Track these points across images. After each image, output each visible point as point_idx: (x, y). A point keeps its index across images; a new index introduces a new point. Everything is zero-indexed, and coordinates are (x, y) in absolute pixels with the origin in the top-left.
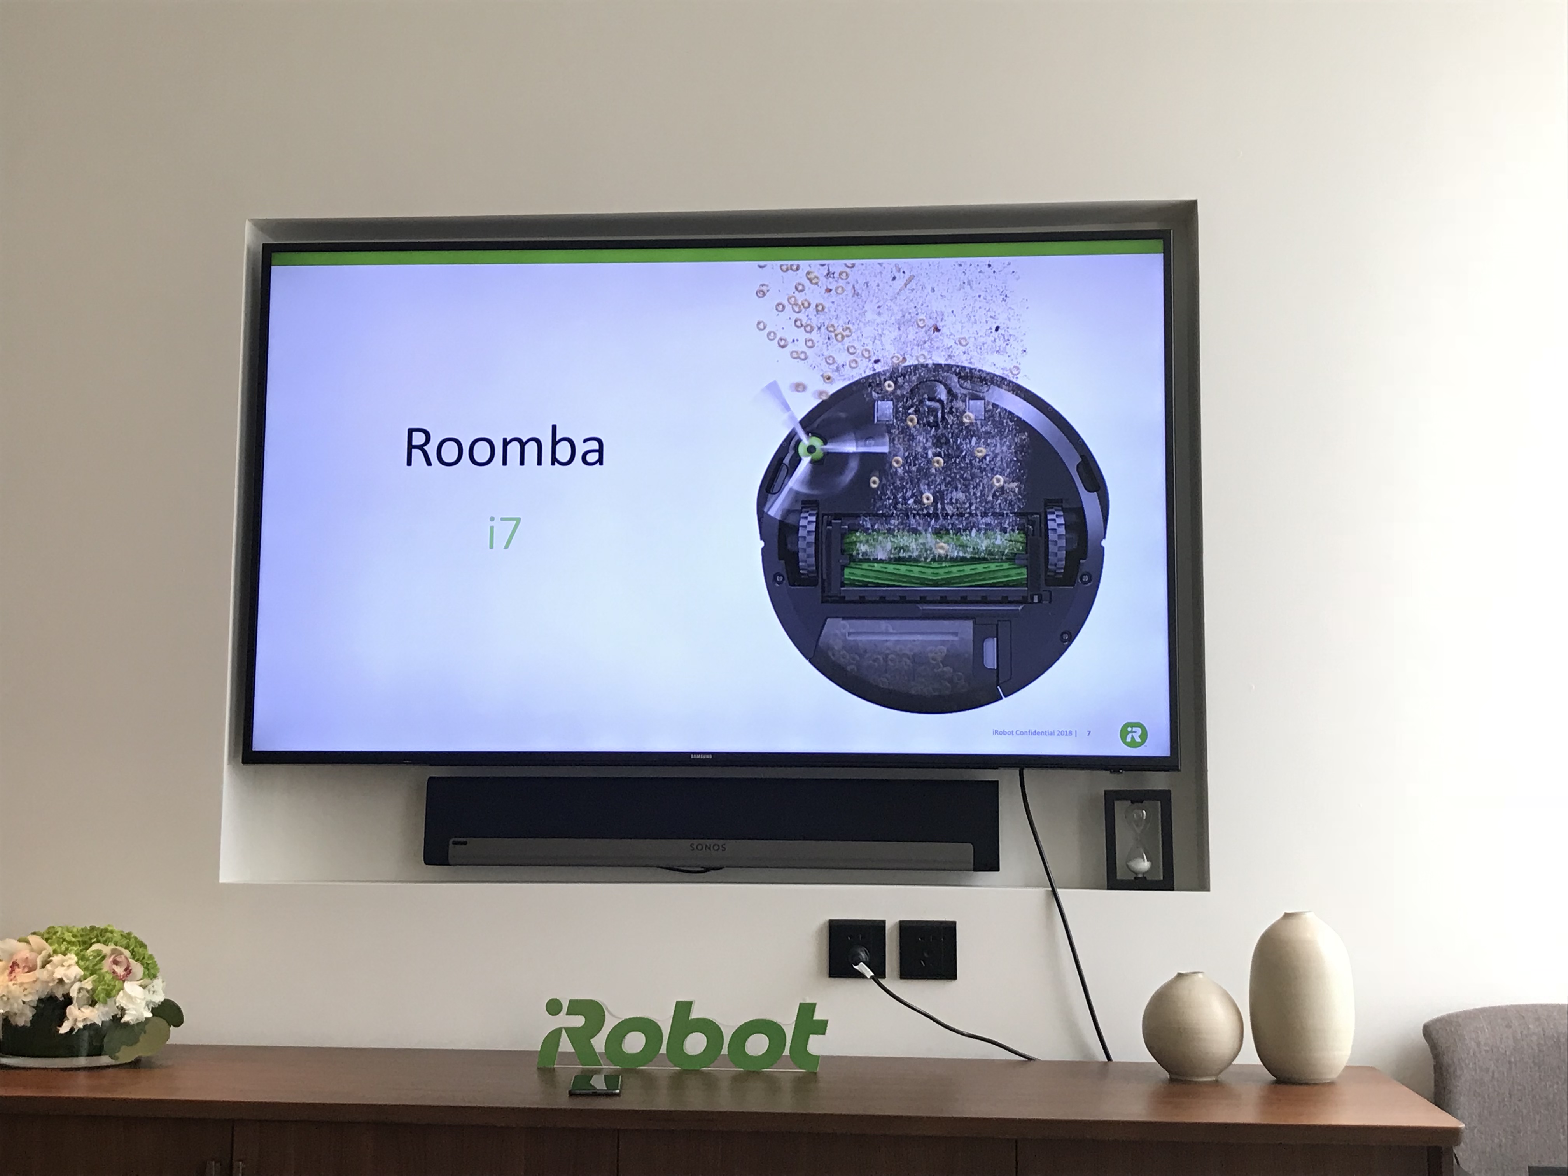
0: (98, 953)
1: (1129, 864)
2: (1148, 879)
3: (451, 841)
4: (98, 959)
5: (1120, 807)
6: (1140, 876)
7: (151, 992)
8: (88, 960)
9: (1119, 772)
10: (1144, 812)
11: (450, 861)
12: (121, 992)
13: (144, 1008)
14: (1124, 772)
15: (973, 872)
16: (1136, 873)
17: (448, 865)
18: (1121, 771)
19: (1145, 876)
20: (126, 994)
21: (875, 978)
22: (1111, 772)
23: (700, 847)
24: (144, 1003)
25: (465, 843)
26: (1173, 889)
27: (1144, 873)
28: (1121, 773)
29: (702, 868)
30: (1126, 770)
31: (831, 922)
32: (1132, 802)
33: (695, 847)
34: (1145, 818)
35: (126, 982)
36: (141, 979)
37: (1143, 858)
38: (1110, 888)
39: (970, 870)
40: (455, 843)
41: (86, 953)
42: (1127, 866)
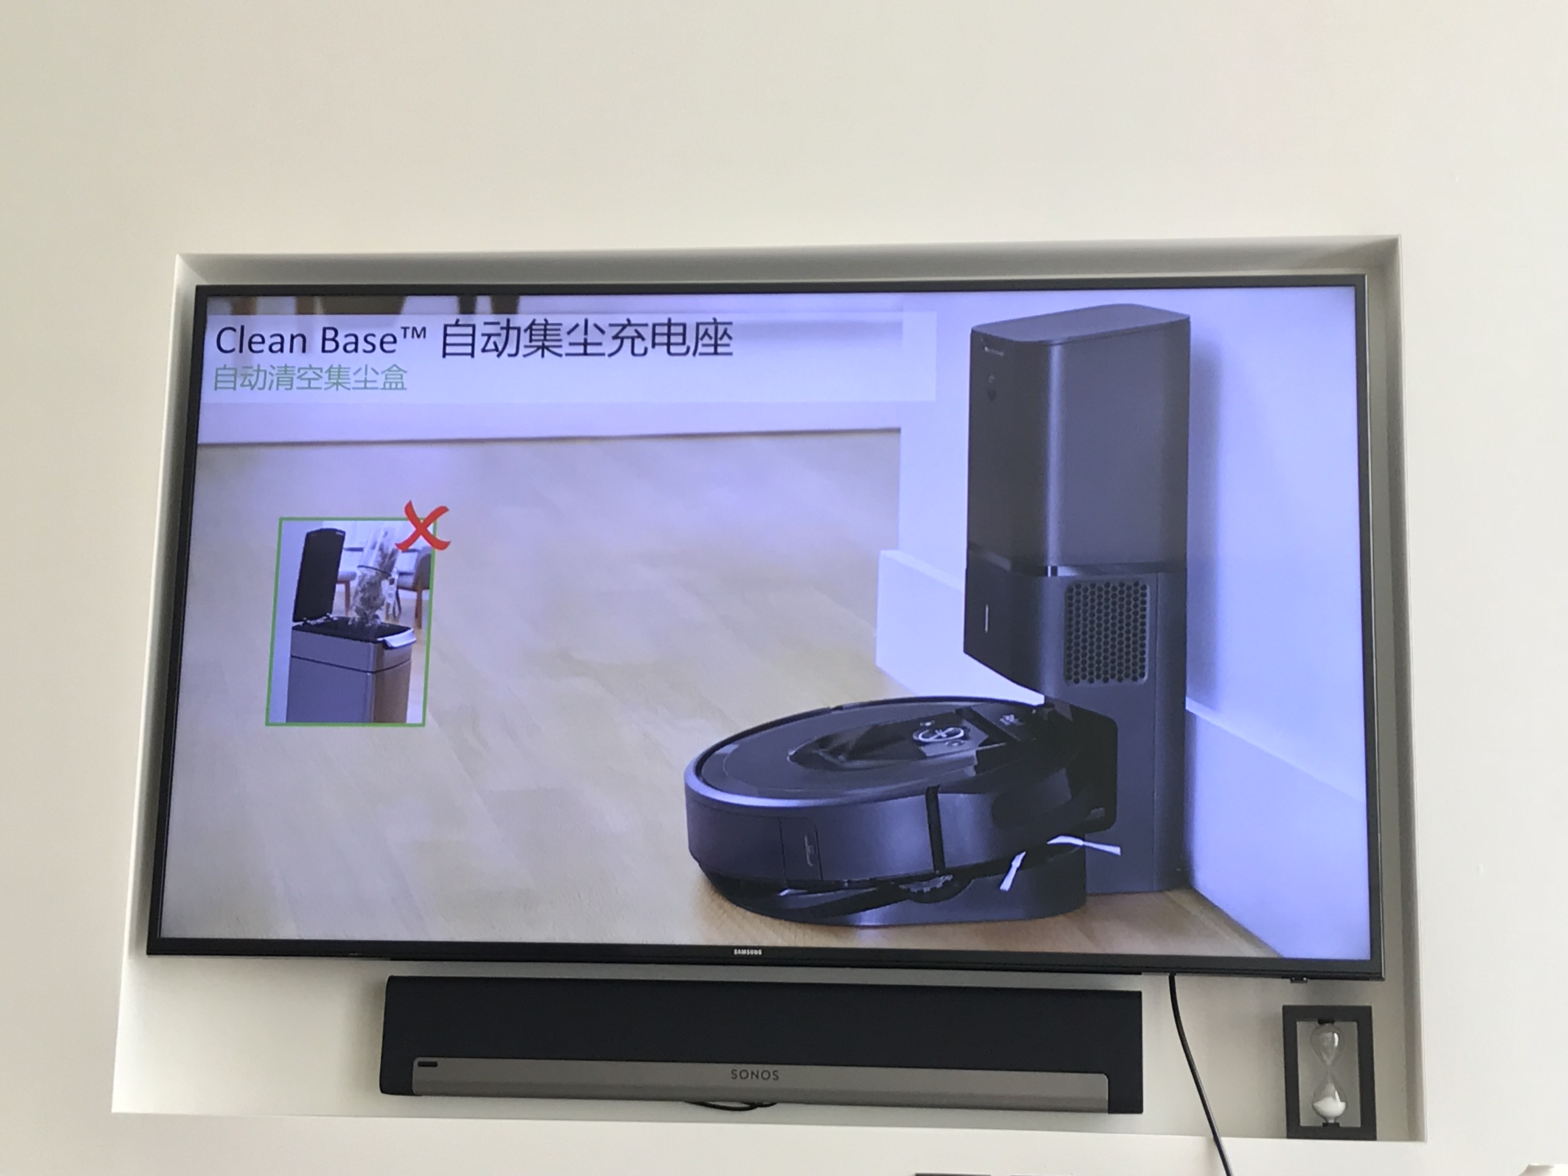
1: (1315, 1104)
2: (1341, 1125)
3: (416, 1063)
5: (1303, 1029)
6: (1331, 1121)
9: (1302, 980)
10: (1336, 1036)
11: (415, 1089)
14: (1310, 981)
15: (1107, 1114)
16: (1325, 1118)
17: (412, 1093)
18: (1305, 979)
19: (1337, 1121)
22: (1292, 981)
23: (744, 1075)
25: (435, 1065)
26: (1373, 1139)
27: (1336, 1118)
28: (1306, 982)
29: (745, 1103)
30: (1312, 978)
32: (1321, 1023)
33: (738, 1073)
34: (1336, 1044)
37: (1334, 1097)
38: (1289, 1137)
39: (1104, 1112)
40: (421, 1064)
42: (1313, 1107)
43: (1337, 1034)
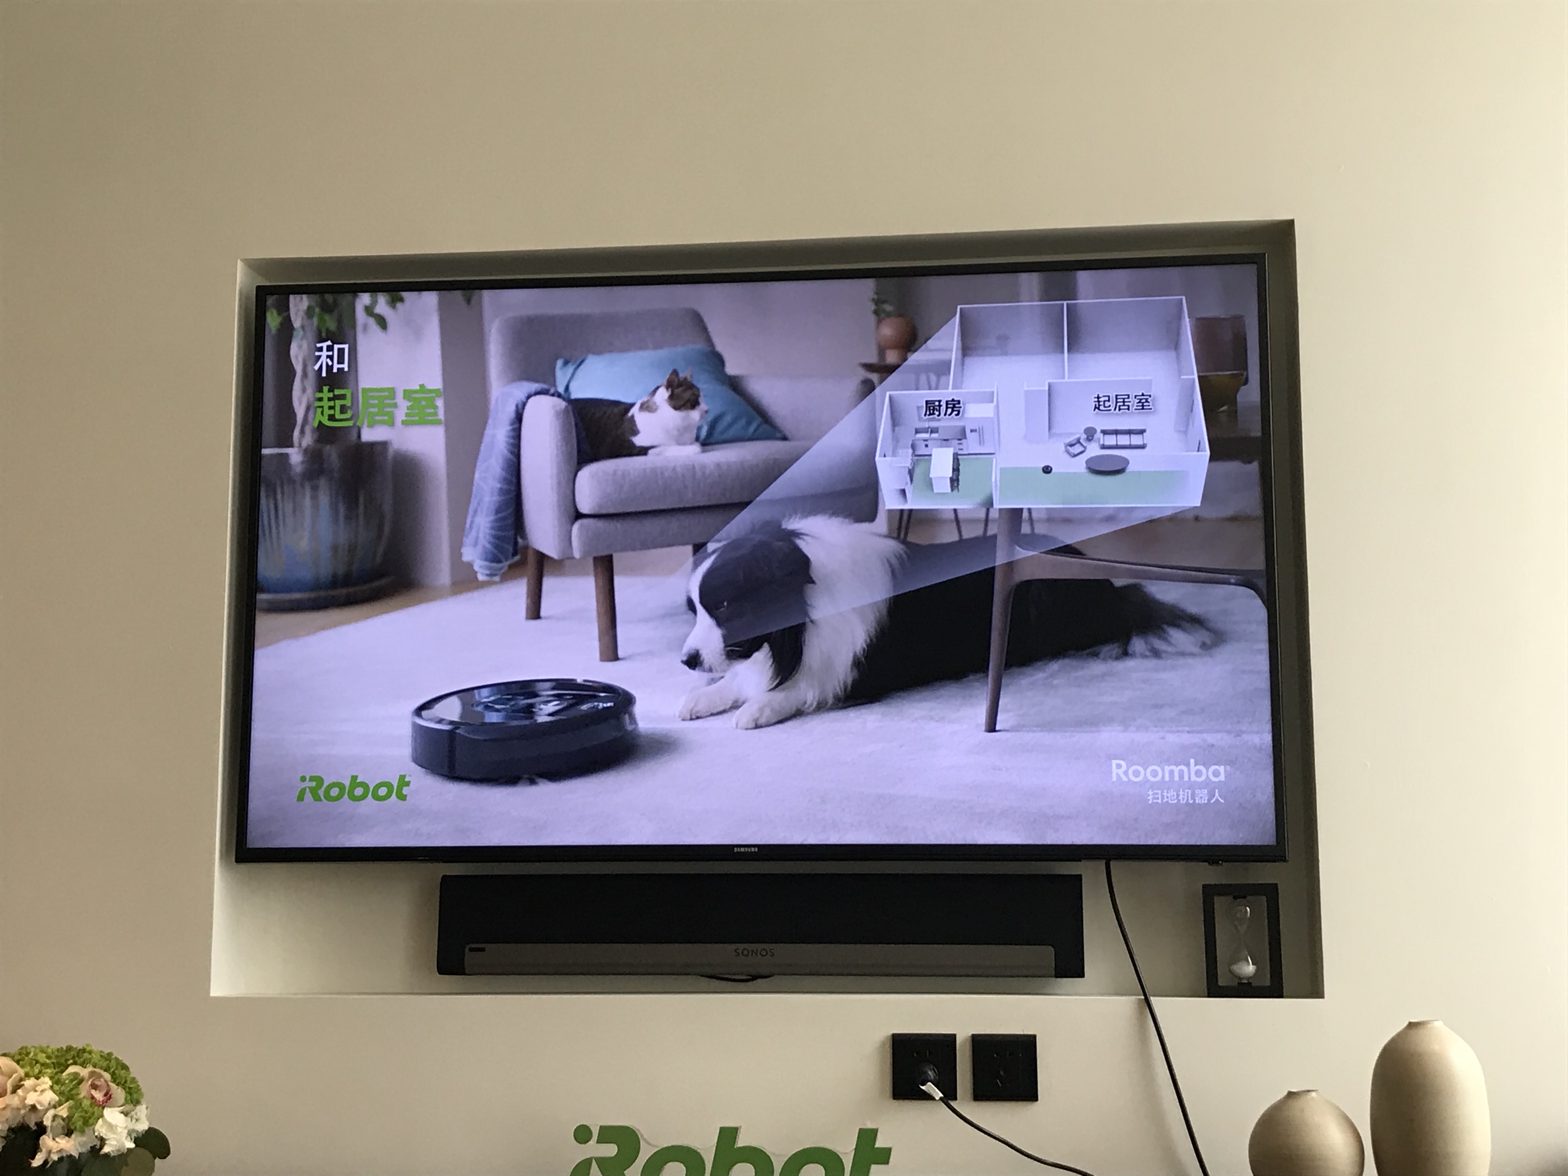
0: (76, 1074)
1: (1231, 968)
2: (1253, 984)
3: (467, 948)
4: (74, 1083)
5: (1220, 903)
6: (1244, 981)
7: (134, 1121)
8: (63, 1084)
9: (1218, 863)
10: (1248, 909)
11: (466, 971)
12: (100, 1121)
13: (127, 1137)
14: (1224, 864)
15: (1054, 978)
16: (1240, 979)
17: (465, 974)
18: (1220, 862)
19: (1250, 981)
20: (105, 1122)
21: (945, 1101)
22: (1209, 863)
23: (745, 952)
24: (126, 1131)
25: (483, 950)
26: (1281, 996)
27: (1249, 978)
28: (1222, 864)
29: (749, 975)
30: (1226, 861)
31: (894, 1036)
32: (1235, 898)
33: (740, 951)
34: (1248, 915)
35: (106, 1109)
36: (122, 1106)
37: (1248, 961)
38: (1209, 996)
39: (1053, 977)
40: (471, 950)
41: (60, 1078)
42: (1230, 970)
43: (1249, 907)
